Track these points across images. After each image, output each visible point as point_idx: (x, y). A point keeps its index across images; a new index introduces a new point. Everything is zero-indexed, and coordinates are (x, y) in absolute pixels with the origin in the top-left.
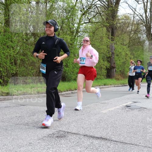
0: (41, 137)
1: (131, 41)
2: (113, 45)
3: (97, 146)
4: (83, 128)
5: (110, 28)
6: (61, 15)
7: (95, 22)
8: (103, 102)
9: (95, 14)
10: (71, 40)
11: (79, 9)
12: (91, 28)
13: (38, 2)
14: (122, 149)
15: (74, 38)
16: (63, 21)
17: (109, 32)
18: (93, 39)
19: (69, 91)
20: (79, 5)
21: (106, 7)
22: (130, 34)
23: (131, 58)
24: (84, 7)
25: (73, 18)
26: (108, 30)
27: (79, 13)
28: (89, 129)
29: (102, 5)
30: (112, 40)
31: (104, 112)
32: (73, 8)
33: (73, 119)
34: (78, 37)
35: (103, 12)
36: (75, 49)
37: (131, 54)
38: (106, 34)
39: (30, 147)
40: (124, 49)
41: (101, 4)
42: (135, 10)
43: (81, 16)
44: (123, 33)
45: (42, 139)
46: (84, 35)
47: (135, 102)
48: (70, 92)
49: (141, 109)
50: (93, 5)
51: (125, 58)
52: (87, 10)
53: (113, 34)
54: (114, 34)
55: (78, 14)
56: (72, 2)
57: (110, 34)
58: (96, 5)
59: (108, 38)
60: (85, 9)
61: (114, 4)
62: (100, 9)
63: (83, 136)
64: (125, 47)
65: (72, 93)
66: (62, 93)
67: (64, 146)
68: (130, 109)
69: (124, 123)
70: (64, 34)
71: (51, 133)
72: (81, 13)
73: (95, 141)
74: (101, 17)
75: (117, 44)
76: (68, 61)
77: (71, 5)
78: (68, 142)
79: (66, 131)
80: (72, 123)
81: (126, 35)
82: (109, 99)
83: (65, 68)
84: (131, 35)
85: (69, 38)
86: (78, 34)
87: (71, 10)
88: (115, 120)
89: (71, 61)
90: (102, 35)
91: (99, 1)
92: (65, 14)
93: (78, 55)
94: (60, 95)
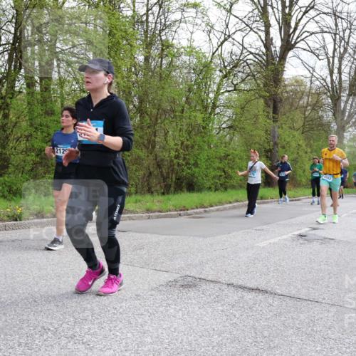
0: (155, 286)
1: (306, 123)
2: (276, 129)
3: (251, 303)
4: (225, 271)
5: (270, 99)
6: (187, 77)
7: (244, 90)
8: (258, 228)
9: (244, 76)
10: (203, 121)
11: (217, 67)
12: (238, 100)
13: (147, 56)
14: (293, 309)
15: (209, 117)
16: (189, 89)
17: (269, 107)
18: (242, 119)
19: (201, 207)
20: (217, 61)
21: (264, 65)
22: (305, 111)
23: (306, 153)
24: (226, 64)
25: (206, 83)
26: (267, 104)
27: (217, 75)
28: (235, 273)
29: (257, 60)
30: (273, 121)
31: (261, 245)
32: (207, 66)
33: (209, 257)
34: (214, 115)
35: (259, 72)
36: (210, 135)
37: (306, 146)
38: (264, 111)
39: (137, 302)
40: (294, 136)
41: (254, 59)
42: (314, 70)
43: (221, 80)
44: (293, 108)
45: (157, 289)
46: (226, 111)
47: (314, 229)
48: (202, 210)
49: (325, 240)
50: (242, 62)
51: (296, 151)
52: (231, 69)
53: (275, 110)
54: (277, 110)
55: (215, 76)
56: (205, 56)
57: (271, 110)
58: (246, 61)
59: (268, 117)
60: (228, 68)
61: (278, 59)
62: (252, 68)
63: (226, 286)
64: (296, 133)
65: (205, 211)
66: (188, 212)
67: (194, 301)
68: (306, 240)
69: (297, 265)
70: (191, 110)
71: (172, 279)
73: (246, 294)
74: (255, 80)
75: (282, 128)
76: (199, 157)
77: (204, 61)
78: (203, 296)
79: (197, 276)
80: (207, 264)
81: (298, 111)
82: (269, 223)
83: (194, 169)
84: (307, 113)
85: (199, 117)
86: (214, 110)
87: (204, 69)
88: (279, 259)
89: (203, 156)
90: (256, 112)
91: (251, 53)
92: (194, 77)
93: (216, 146)
94: (185, 215)
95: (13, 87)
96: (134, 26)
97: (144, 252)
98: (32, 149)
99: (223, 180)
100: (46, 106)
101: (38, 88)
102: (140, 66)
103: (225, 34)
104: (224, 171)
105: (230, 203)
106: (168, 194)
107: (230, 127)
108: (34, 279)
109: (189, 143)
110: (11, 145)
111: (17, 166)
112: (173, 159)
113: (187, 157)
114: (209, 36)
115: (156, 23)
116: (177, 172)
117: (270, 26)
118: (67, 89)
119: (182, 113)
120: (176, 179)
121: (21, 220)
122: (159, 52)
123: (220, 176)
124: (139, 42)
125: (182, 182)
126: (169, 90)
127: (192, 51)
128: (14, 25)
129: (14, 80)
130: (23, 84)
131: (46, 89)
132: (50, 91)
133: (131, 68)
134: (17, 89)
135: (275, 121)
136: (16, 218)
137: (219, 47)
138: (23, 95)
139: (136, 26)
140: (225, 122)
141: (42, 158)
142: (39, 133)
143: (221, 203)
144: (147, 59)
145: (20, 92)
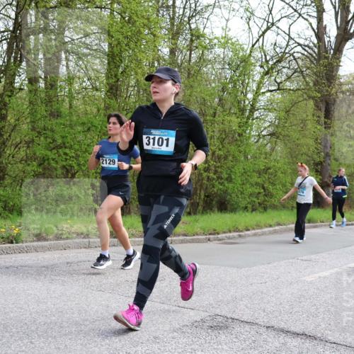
0: (178, 326)
2: (329, 138)
4: (264, 311)
5: (322, 101)
6: (220, 74)
7: (290, 90)
8: (305, 258)
9: (290, 72)
10: (239, 127)
11: (257, 62)
12: (282, 102)
13: (173, 49)
15: (247, 122)
16: (223, 88)
17: (320, 110)
18: (286, 125)
19: (234, 231)
20: (257, 54)
21: (315, 59)
24: (268, 58)
25: (243, 81)
26: (317, 107)
27: (257, 71)
28: (277, 314)
29: (306, 53)
30: (325, 128)
31: (309, 279)
32: (245, 61)
33: (243, 292)
34: (253, 120)
35: (308, 68)
36: (247, 144)
38: (313, 115)
39: (156, 346)
43: (262, 77)
45: (180, 330)
46: (267, 116)
48: (236, 234)
50: (287, 55)
52: (275, 64)
55: (255, 73)
56: (243, 49)
57: (322, 115)
58: (292, 55)
59: (318, 122)
60: (271, 63)
61: (332, 51)
62: (300, 63)
63: (265, 329)
65: (240, 236)
66: (219, 236)
67: (225, 347)
70: (225, 113)
71: (198, 318)
72: (262, 70)
73: (290, 340)
74: (304, 78)
75: (336, 136)
76: (233, 170)
77: (241, 54)
78: (234, 340)
79: (228, 316)
80: (242, 301)
82: (318, 253)
83: (226, 185)
85: (234, 121)
86: (253, 113)
87: (242, 64)
88: (332, 298)
89: (239, 169)
90: (305, 116)
91: (299, 45)
92: (228, 73)
93: (254, 157)
94: (215, 240)
95: (12, 83)
96: (158, 11)
97: (164, 285)
98: (34, 158)
99: (261, 198)
100: (51, 106)
101: (42, 84)
102: (165, 60)
103: (268, 22)
104: (264, 188)
105: (271, 226)
106: (195, 214)
107: (272, 135)
108: (31, 314)
109: (221, 153)
110: (8, 152)
111: (15, 177)
112: (202, 172)
113: (219, 170)
114: (248, 23)
115: (184, 8)
116: (207, 188)
117: (324, 11)
118: (76, 86)
119: (214, 117)
120: (205, 196)
121: (17, 243)
122: (188, 43)
123: (259, 193)
124: (164, 31)
125: (212, 201)
126: (199, 90)
127: (227, 42)
128: (14, 8)
129: (14, 75)
130: (24, 80)
131: (51, 85)
132: (57, 89)
133: (153, 63)
134: (17, 85)
135: (327, 126)
136: (12, 240)
137: (260, 37)
138: (24, 92)
139: (161, 12)
140: (265, 128)
141: (44, 169)
142: (42, 138)
143: (258, 226)
144: (172, 52)
145: (21, 89)
